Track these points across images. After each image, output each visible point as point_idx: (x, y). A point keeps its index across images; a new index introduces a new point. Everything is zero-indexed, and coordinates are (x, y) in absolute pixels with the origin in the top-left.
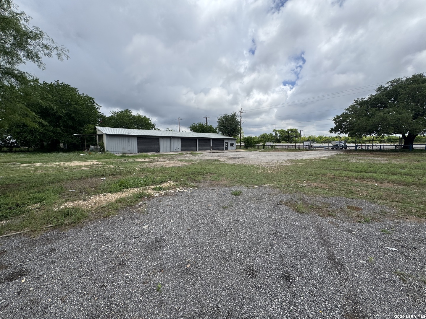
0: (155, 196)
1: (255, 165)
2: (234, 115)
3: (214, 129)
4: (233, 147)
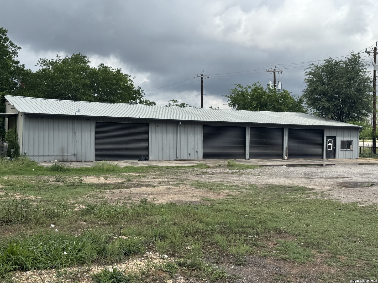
3: (294, 101)
4: (351, 152)
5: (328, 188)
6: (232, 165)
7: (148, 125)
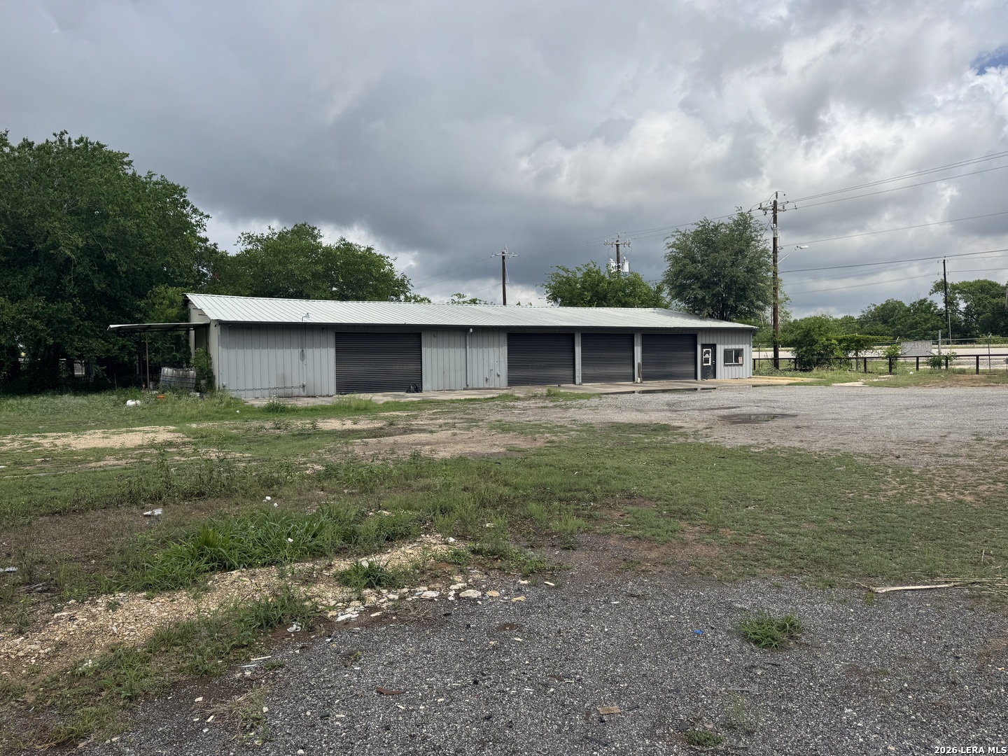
0: (340, 618)
1: (858, 455)
2: (743, 223)
3: (650, 290)
4: (740, 367)
5: (704, 425)
6: (554, 395)
7: (419, 335)
